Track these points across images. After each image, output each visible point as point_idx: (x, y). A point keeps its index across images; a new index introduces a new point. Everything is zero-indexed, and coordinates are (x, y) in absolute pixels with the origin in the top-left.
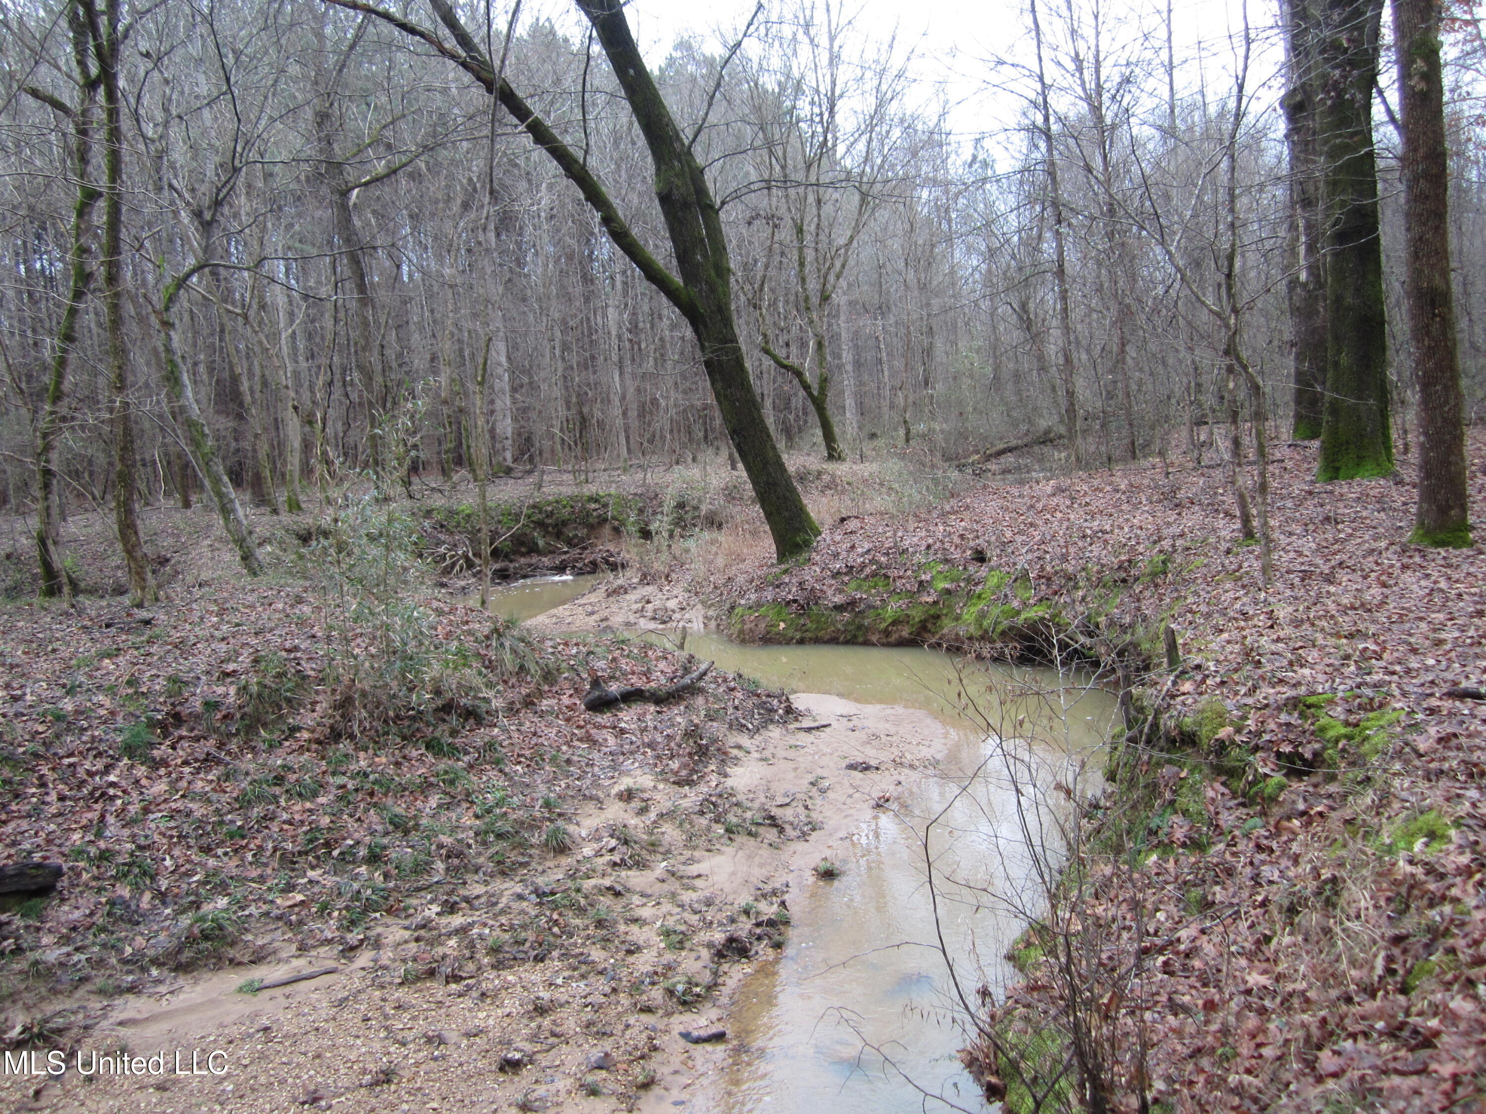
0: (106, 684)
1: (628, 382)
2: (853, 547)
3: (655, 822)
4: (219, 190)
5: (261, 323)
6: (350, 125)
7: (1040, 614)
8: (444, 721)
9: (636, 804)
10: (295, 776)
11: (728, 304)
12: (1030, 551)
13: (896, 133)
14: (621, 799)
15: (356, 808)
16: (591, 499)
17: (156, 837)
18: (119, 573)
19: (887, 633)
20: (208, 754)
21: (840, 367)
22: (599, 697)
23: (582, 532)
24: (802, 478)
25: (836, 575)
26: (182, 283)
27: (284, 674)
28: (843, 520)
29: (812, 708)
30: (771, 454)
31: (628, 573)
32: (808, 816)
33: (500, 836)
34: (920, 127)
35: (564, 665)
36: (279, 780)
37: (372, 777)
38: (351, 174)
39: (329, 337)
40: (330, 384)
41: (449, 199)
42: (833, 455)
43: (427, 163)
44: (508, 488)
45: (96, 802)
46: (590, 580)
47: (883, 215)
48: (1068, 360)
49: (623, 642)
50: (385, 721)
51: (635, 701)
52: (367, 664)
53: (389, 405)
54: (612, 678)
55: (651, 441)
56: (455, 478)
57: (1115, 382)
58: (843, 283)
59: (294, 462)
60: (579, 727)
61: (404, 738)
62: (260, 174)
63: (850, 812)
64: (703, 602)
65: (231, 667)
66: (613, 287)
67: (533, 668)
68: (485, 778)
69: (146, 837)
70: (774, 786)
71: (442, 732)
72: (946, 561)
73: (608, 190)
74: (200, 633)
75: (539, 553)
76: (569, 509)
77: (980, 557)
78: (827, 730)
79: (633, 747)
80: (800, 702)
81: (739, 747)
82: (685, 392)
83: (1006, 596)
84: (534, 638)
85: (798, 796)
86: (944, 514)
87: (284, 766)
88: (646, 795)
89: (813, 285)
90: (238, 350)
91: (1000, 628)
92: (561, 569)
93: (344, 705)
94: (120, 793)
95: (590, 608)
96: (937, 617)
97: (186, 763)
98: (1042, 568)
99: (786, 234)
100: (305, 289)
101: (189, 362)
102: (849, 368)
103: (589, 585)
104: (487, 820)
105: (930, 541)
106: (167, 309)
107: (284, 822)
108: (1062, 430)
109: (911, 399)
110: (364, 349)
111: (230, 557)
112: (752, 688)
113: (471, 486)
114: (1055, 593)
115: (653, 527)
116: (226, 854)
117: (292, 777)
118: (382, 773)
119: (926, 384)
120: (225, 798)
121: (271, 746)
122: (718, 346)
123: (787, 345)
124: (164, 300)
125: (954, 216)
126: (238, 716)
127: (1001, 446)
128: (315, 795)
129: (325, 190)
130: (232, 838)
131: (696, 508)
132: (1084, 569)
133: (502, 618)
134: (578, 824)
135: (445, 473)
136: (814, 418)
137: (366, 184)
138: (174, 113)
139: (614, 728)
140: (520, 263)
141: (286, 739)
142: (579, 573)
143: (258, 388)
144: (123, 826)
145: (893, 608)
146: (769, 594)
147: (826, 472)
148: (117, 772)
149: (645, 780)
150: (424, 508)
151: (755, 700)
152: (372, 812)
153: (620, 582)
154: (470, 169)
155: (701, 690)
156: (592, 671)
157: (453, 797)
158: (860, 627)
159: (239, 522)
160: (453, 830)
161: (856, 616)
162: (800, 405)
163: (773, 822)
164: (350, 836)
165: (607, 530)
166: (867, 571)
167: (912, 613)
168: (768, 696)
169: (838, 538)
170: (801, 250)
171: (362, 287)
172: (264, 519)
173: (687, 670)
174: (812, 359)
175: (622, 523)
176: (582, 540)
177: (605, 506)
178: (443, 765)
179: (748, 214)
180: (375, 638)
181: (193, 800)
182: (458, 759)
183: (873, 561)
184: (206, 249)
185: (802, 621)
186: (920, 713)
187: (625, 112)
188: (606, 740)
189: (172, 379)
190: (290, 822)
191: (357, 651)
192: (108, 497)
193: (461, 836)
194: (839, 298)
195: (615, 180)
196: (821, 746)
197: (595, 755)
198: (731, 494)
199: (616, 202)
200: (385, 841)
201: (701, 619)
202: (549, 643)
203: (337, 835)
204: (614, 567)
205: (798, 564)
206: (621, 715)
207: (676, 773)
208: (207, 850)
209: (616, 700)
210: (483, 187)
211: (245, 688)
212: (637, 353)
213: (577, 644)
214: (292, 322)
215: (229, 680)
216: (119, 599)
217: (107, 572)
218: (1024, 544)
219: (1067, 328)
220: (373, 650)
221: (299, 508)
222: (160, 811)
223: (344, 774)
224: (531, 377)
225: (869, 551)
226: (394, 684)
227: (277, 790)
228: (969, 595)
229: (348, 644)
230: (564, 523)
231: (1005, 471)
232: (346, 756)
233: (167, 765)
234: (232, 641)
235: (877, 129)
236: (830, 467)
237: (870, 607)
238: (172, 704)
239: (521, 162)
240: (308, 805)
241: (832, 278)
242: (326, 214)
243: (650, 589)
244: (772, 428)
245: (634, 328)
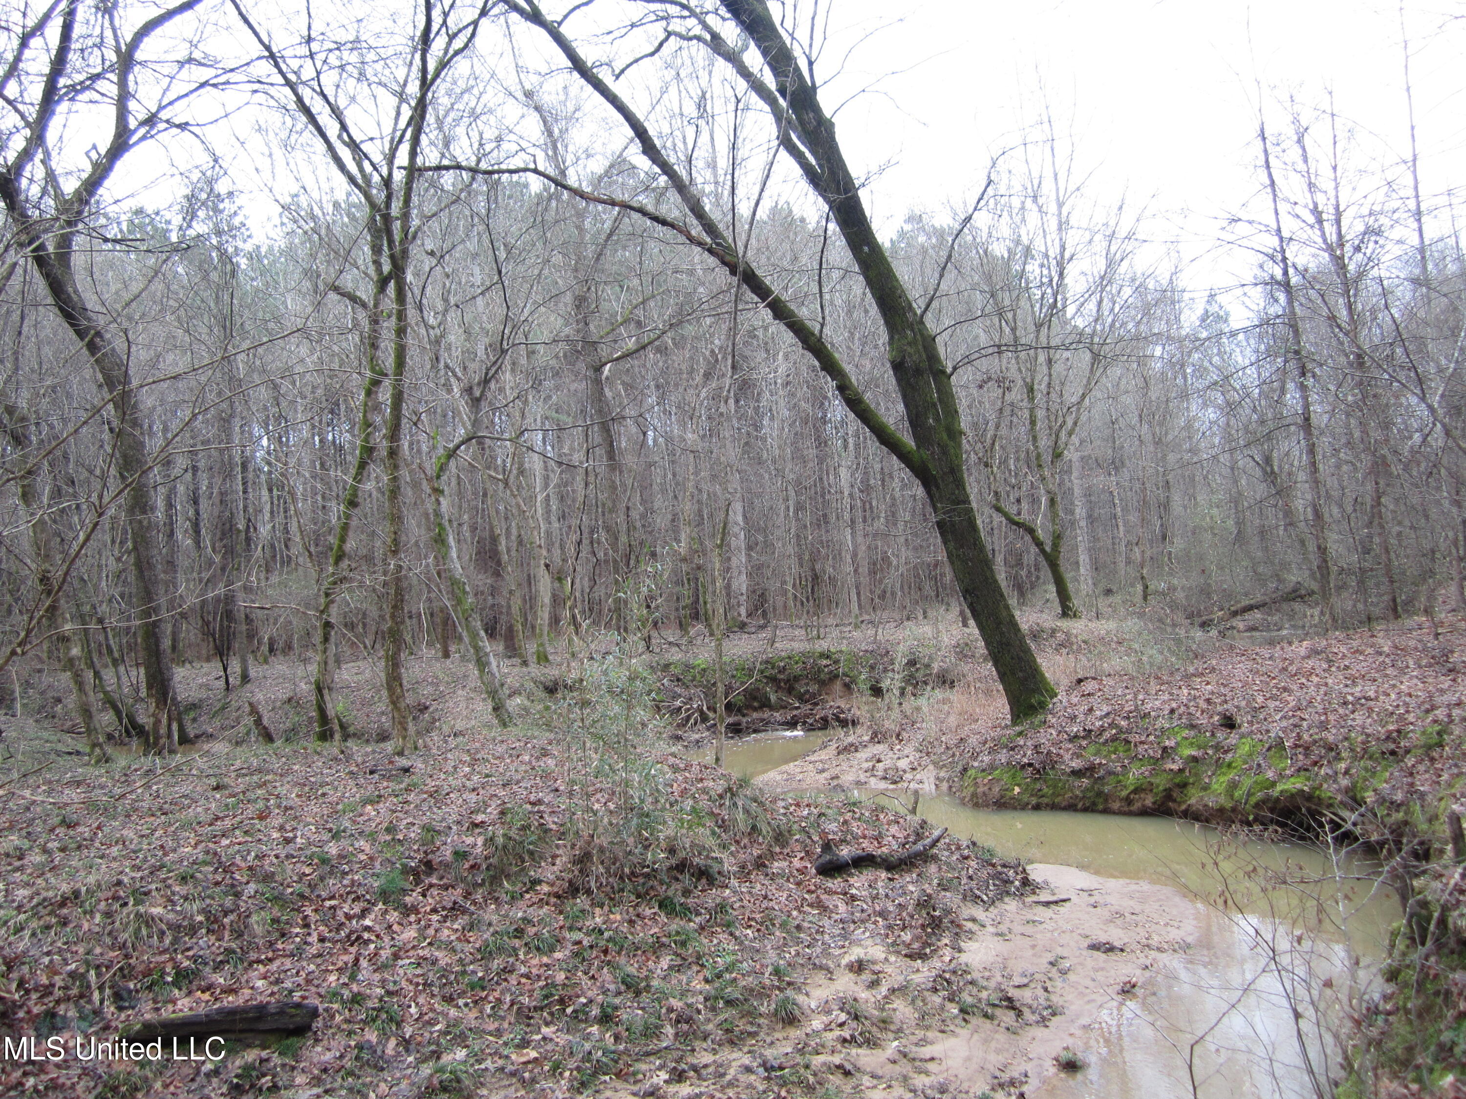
0: (367, 830)
1: (860, 539)
2: (1091, 710)
3: (886, 997)
4: (488, 369)
5: (519, 487)
6: (604, 306)
7: (1298, 786)
8: (677, 879)
9: (867, 976)
10: (534, 930)
11: (959, 466)
12: (1284, 717)
13: (1127, 292)
14: (851, 970)
15: (591, 965)
16: (823, 655)
17: (404, 984)
18: (384, 719)
19: (1128, 801)
20: (455, 903)
21: (1073, 523)
22: (830, 862)
23: (813, 688)
24: (1035, 636)
25: (1074, 738)
26: (452, 454)
27: (529, 826)
28: (1080, 681)
29: (1050, 880)
30: (1005, 614)
31: (859, 730)
32: (1047, 1000)
33: (729, 1003)
34: (1151, 285)
35: (795, 827)
36: (519, 933)
37: (606, 935)
38: (604, 351)
39: (581, 499)
40: (579, 543)
41: (691, 371)
42: (1066, 611)
43: (673, 339)
44: (742, 643)
45: (352, 945)
46: (819, 737)
47: (1116, 371)
48: (1318, 515)
49: (854, 804)
50: (621, 878)
51: (866, 866)
52: (606, 820)
53: (632, 562)
54: (843, 841)
55: (882, 597)
56: (692, 632)
57: (1370, 536)
58: (1075, 439)
59: (544, 616)
60: (809, 892)
61: (638, 896)
62: (524, 353)
63: (1094, 996)
64: (935, 763)
65: (480, 818)
66: (846, 447)
67: (765, 829)
68: (715, 941)
69: (395, 982)
70: (1011, 963)
71: (674, 891)
72: (1192, 727)
73: (841, 357)
74: (454, 783)
75: (771, 708)
76: (800, 665)
77: (1229, 723)
78: (1067, 904)
79: (864, 915)
80: (1038, 872)
81: (974, 920)
82: (915, 549)
83: (1259, 765)
84: (766, 798)
85: (1036, 976)
86: (1187, 677)
87: (524, 919)
88: (877, 968)
89: (1044, 442)
90: (497, 511)
91: (1253, 800)
92: (792, 724)
93: (583, 860)
94: (373, 938)
95: (820, 766)
96: (1184, 785)
97: (434, 911)
98: (1299, 737)
99: (1016, 395)
100: (560, 456)
101: (455, 524)
102: (1083, 523)
103: (820, 741)
104: (717, 985)
105: (1174, 705)
106: (438, 477)
107: (522, 976)
108: (1315, 586)
109: (1148, 554)
110: (611, 511)
111: (483, 708)
112: (987, 856)
113: (707, 640)
114: (1315, 763)
115: (885, 684)
116: (466, 1005)
117: (531, 931)
118: (616, 930)
119: (1164, 538)
120: (468, 948)
121: (513, 898)
122: (950, 507)
123: (1018, 501)
124: (436, 468)
125: (1189, 371)
126: (484, 866)
127: (1246, 602)
128: (552, 950)
129: (581, 366)
130: (472, 989)
131: (927, 666)
132: (1346, 739)
133: (736, 775)
134: (807, 994)
135: (682, 627)
136: (1046, 573)
137: (618, 359)
138: (452, 303)
139: (845, 894)
140: (757, 427)
141: (527, 892)
142: (810, 729)
143: (514, 545)
144: (375, 971)
145: (1135, 774)
146: (1003, 757)
147: (1060, 630)
148: (373, 916)
149: (875, 951)
150: (662, 662)
151: (990, 869)
152: (605, 970)
153: (851, 739)
154: (712, 343)
155: (935, 858)
156: (823, 834)
157: (684, 959)
158: (1100, 794)
159: (493, 675)
160: (683, 994)
161: (1095, 782)
162: (1032, 562)
163: (1010, 1004)
164: (583, 994)
165: (838, 686)
166: (1107, 735)
167: (1156, 780)
168: (1004, 866)
169: (1075, 700)
170: (1032, 410)
171: (611, 454)
172: (516, 670)
173: (919, 836)
174: (1045, 515)
175: (854, 681)
176: (813, 696)
177: (836, 662)
178: (675, 925)
179: (979, 377)
180: (614, 793)
181: (439, 948)
182: (690, 920)
183: (1112, 725)
184: (476, 423)
185: (1038, 786)
186: (1167, 891)
187: (858, 285)
188: (836, 906)
189: (440, 540)
190: (527, 976)
191: (596, 806)
192: (377, 646)
193: (690, 1000)
194: (1071, 455)
195: (849, 348)
196: (1061, 923)
197: (826, 922)
198: (963, 652)
199: (848, 368)
200: (617, 1001)
201: (932, 780)
202: (781, 804)
203: (571, 992)
204: (844, 723)
205: (1032, 726)
206: (852, 881)
207: (908, 946)
208: (449, 1000)
209: (848, 864)
210: (725, 358)
211: (491, 839)
212: (868, 512)
213: (808, 805)
214: (546, 486)
215: (477, 831)
216: (382, 745)
217: (374, 717)
218: (1277, 710)
219: (1316, 482)
220: (612, 806)
221: (547, 659)
222: (408, 957)
223: (580, 930)
224: (766, 536)
225: (1108, 714)
226: (631, 841)
227: (517, 943)
228: (1218, 764)
229: (588, 799)
230: (796, 679)
231: (1253, 629)
232: (583, 911)
233: (418, 912)
234: (482, 792)
235: (1108, 288)
236: (1064, 624)
237: (1110, 773)
238: (425, 852)
239: (760, 333)
240: (545, 960)
241: (1063, 435)
242: (580, 386)
243: (880, 748)
244: (1003, 584)
245: (867, 488)
